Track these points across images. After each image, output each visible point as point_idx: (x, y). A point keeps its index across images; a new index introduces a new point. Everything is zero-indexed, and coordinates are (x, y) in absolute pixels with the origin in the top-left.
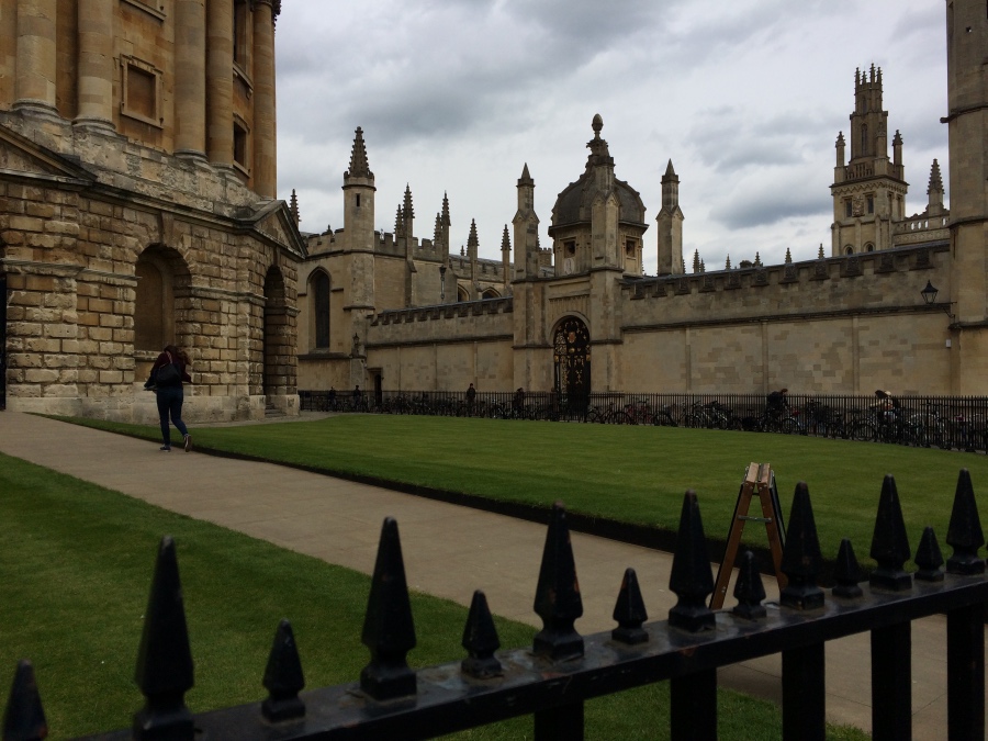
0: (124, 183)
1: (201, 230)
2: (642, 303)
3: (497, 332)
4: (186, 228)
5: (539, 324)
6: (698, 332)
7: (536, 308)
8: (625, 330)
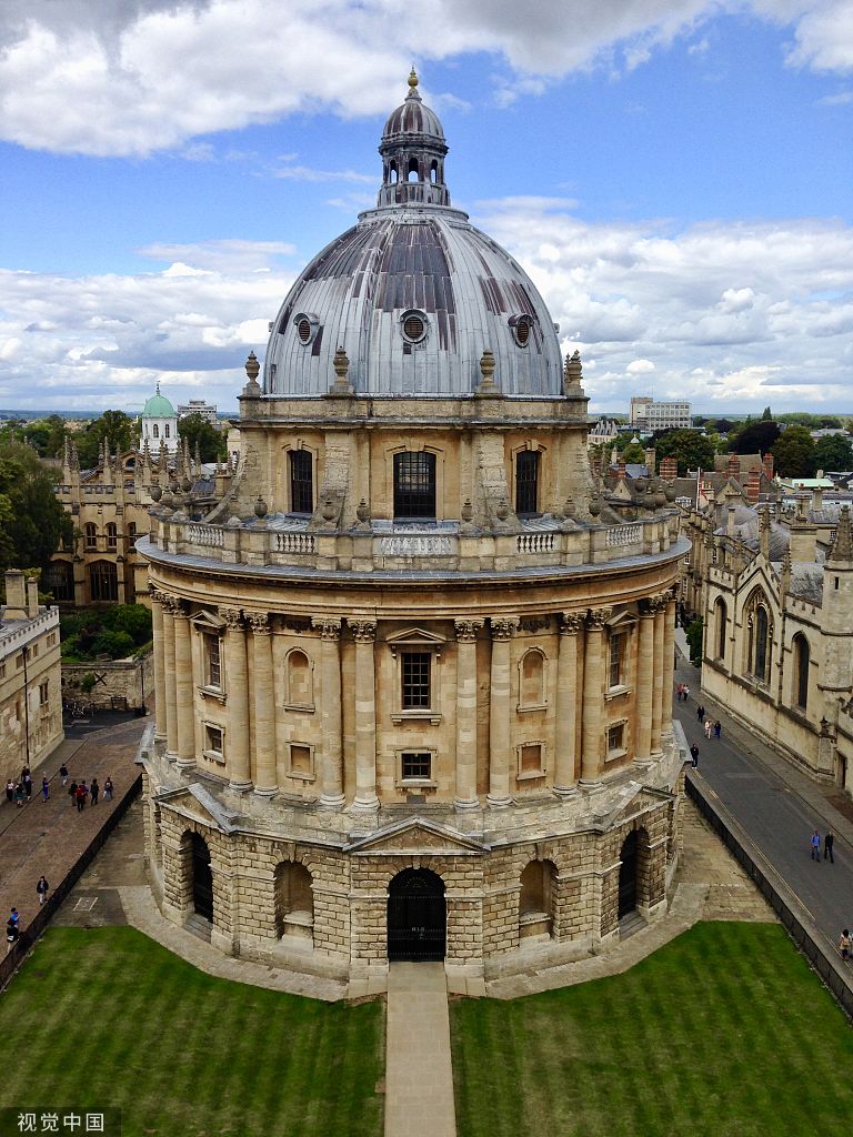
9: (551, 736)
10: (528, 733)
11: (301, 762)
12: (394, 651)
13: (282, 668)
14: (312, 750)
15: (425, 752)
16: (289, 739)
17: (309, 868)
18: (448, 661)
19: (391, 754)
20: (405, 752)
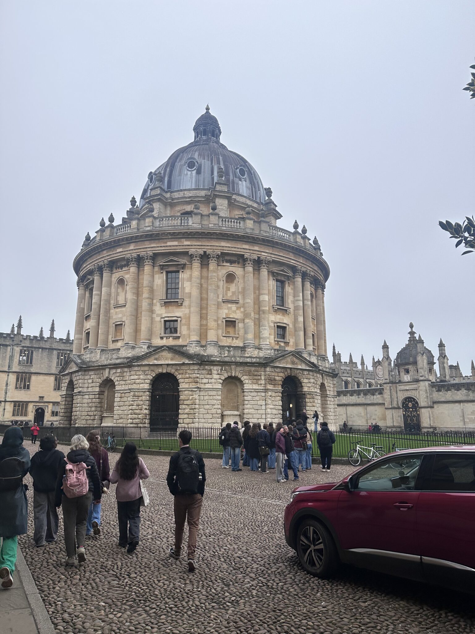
2: (441, 393)
3: (375, 402)
5: (396, 399)
6: (466, 404)
7: (394, 394)
8: (434, 403)
11: (231, 330)
12: (274, 276)
13: (222, 281)
14: (237, 322)
15: (285, 325)
16: (225, 317)
17: (242, 379)
18: (291, 286)
19: (272, 325)
20: (278, 324)
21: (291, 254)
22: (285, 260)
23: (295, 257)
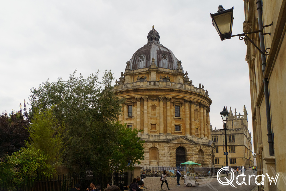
0: (147, 140)
1: (160, 144)
4: (158, 144)
9: (158, 123)
10: (152, 121)
12: (126, 105)
18: (135, 106)
20: (128, 125)
21: (132, 93)
22: (129, 97)
23: (134, 93)
